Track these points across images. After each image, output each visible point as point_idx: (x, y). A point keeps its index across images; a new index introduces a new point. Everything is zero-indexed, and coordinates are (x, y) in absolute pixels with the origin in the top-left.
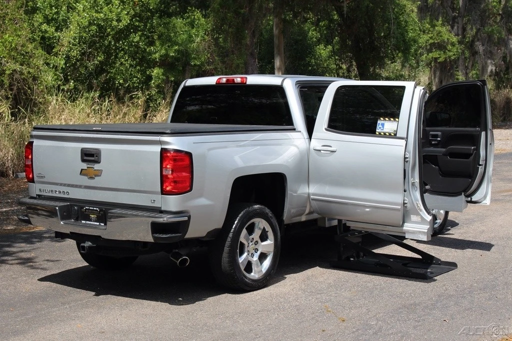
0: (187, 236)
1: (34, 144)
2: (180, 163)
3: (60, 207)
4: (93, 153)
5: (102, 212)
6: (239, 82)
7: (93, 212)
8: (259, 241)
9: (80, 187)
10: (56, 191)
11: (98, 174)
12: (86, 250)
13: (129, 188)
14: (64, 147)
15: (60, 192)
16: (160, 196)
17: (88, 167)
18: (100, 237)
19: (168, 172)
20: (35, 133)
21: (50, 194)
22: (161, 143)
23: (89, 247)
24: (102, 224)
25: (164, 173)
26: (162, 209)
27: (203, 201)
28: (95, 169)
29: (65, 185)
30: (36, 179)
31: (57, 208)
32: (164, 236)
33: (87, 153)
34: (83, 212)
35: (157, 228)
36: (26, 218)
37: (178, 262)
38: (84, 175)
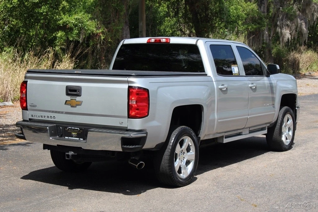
0: (144, 147)
1: (28, 83)
2: (142, 97)
3: (49, 127)
4: (75, 89)
5: (81, 131)
6: (164, 42)
7: (74, 130)
8: (186, 152)
9: (62, 113)
10: (45, 117)
11: (79, 104)
12: (70, 157)
13: (103, 114)
14: (52, 85)
15: (48, 117)
16: (127, 119)
17: (71, 99)
18: (81, 148)
19: (134, 103)
20: (29, 75)
21: (40, 118)
22: (128, 82)
23: (72, 155)
24: (81, 139)
25: (130, 103)
26: (128, 128)
27: (155, 123)
28: (77, 100)
29: (53, 112)
30: (29, 107)
31: (48, 128)
32: (131, 147)
33: (71, 89)
34: (67, 131)
35: (125, 141)
36: (22, 135)
37: (137, 166)
38: (68, 105)
